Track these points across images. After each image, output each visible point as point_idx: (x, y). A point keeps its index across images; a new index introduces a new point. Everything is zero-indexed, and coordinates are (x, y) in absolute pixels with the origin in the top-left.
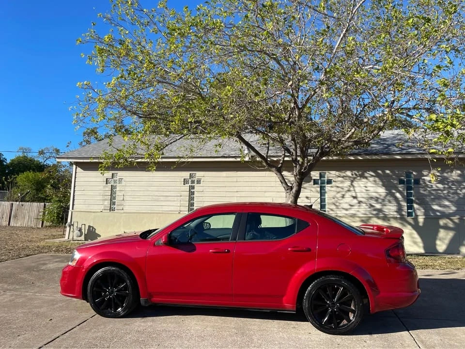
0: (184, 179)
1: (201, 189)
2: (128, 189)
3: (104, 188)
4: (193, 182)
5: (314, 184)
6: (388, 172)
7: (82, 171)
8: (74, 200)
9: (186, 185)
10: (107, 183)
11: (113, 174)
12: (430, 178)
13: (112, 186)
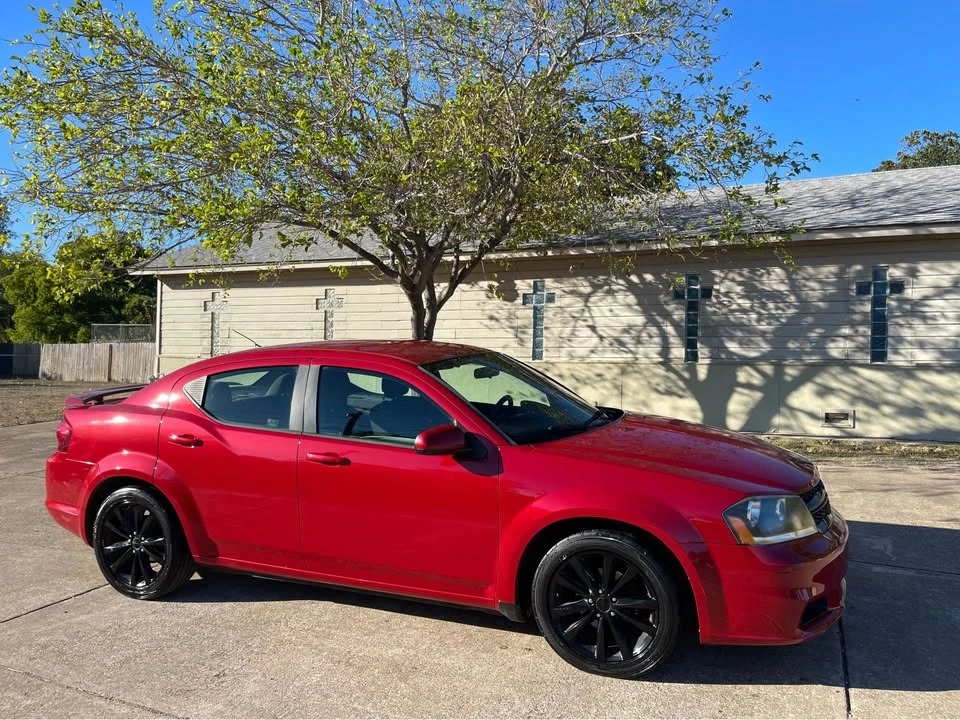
0: (317, 300)
1: (342, 316)
2: (235, 318)
3: (201, 318)
4: (331, 305)
5: (524, 304)
6: (649, 277)
7: (170, 290)
8: (161, 338)
9: (320, 310)
10: (205, 310)
11: (213, 294)
12: (728, 286)
13: (213, 313)
